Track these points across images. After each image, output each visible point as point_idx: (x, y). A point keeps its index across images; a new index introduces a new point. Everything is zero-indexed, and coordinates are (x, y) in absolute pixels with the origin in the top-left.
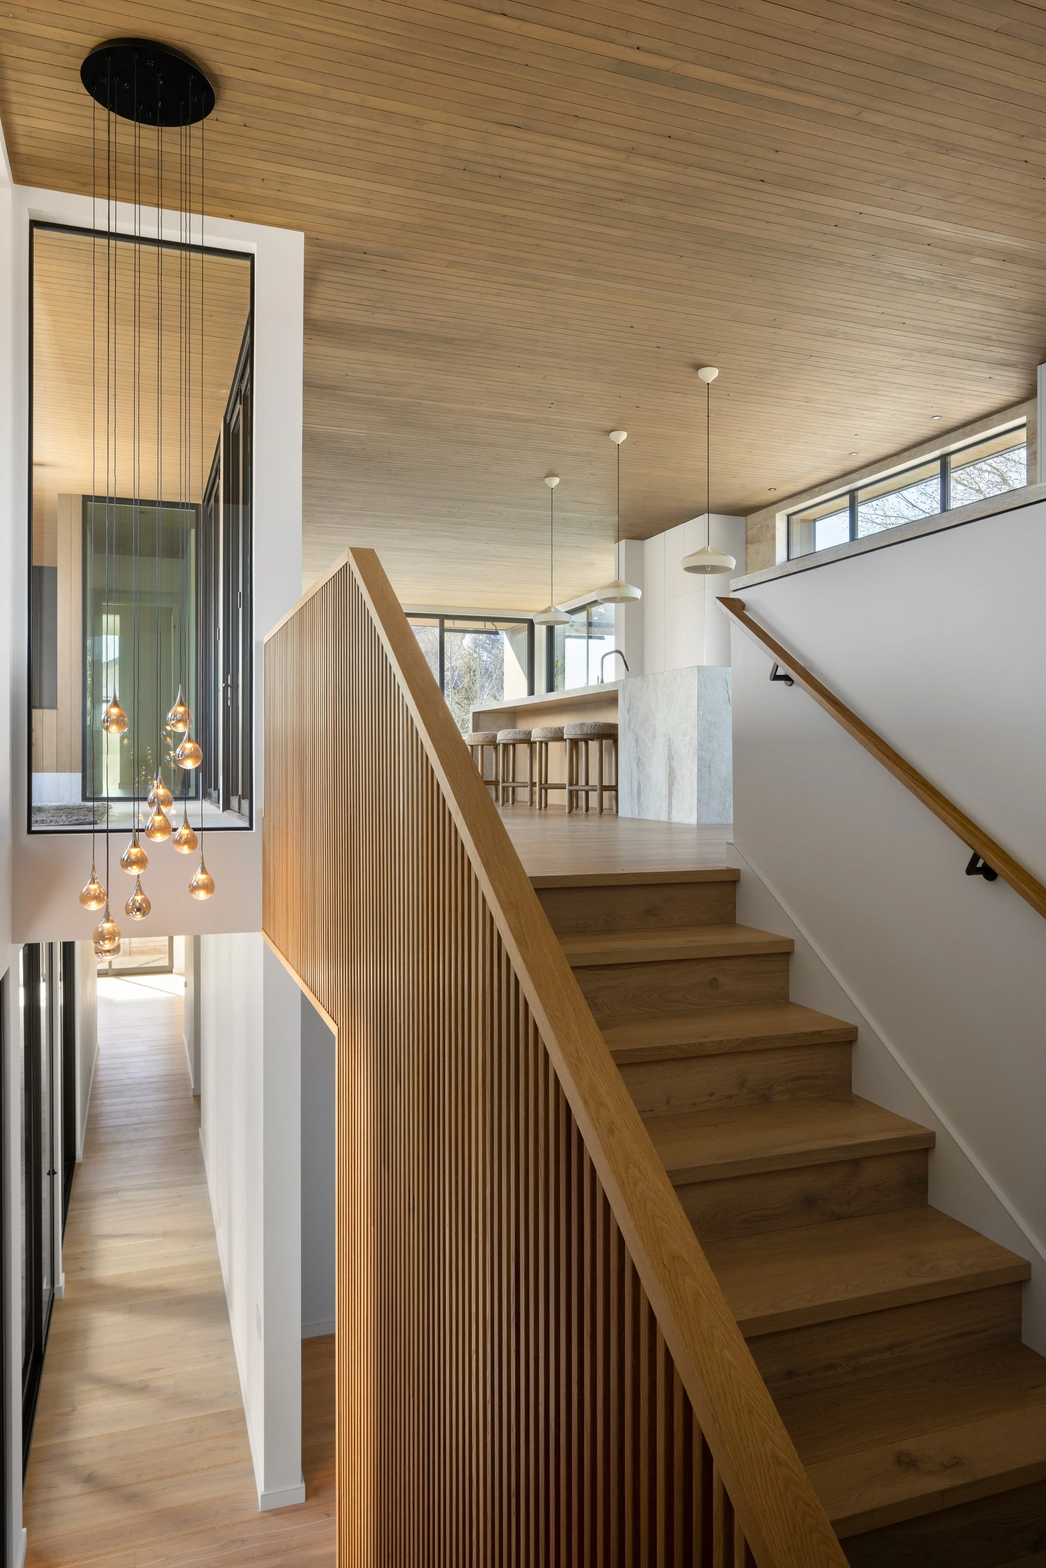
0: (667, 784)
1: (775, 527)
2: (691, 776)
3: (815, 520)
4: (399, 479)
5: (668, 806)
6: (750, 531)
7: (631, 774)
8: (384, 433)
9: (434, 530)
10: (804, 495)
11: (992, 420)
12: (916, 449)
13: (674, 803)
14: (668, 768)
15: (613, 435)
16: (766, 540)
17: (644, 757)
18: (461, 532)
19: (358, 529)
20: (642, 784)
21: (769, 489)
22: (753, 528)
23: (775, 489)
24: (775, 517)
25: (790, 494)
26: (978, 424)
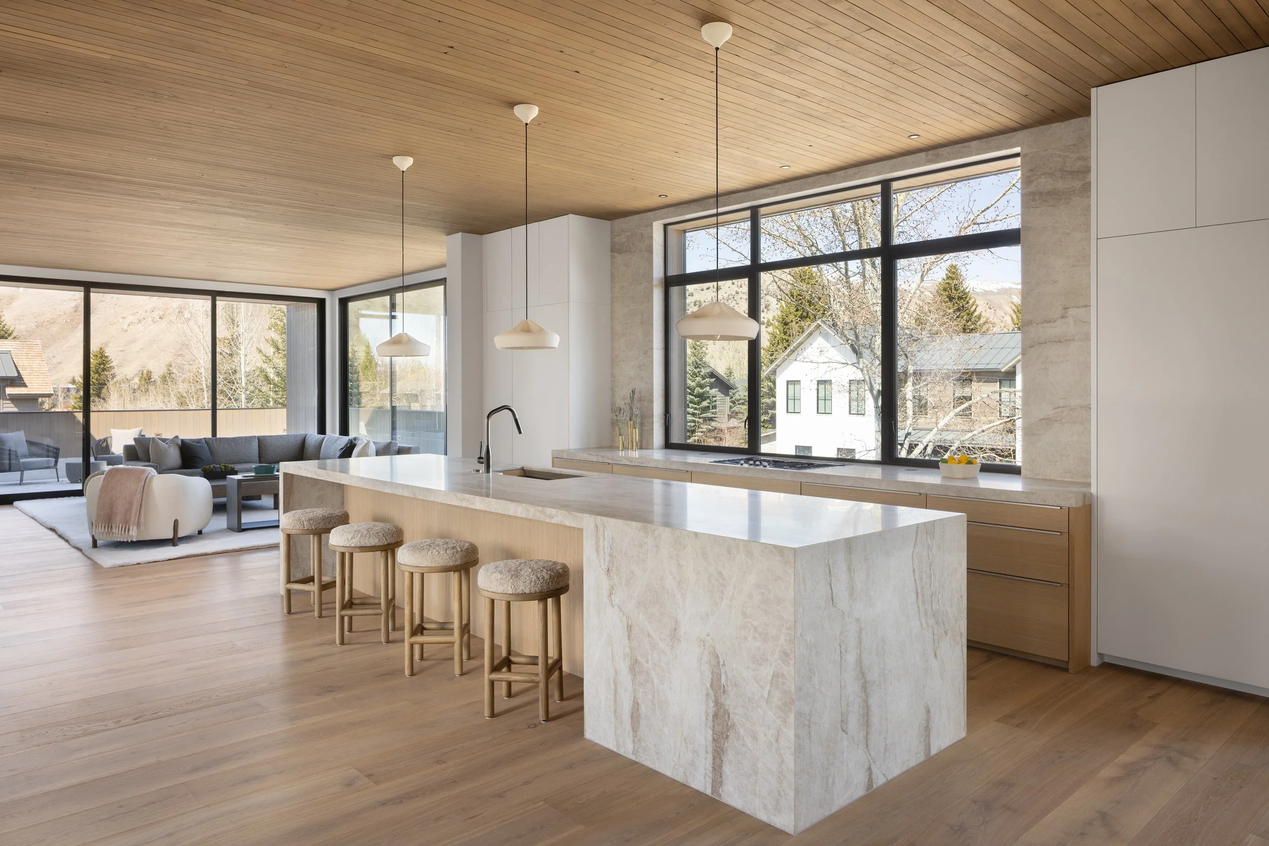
0: (710, 732)
1: (652, 237)
2: (777, 741)
3: (685, 231)
4: (169, 135)
5: (711, 769)
6: (617, 238)
7: (614, 681)
8: (146, 60)
9: (217, 206)
10: (692, 205)
11: (968, 147)
12: (856, 170)
13: (727, 769)
14: (712, 704)
15: (518, 110)
16: (640, 251)
17: (647, 662)
18: (255, 211)
19: (102, 196)
20: (642, 707)
21: (660, 196)
22: (621, 235)
23: (666, 196)
24: (651, 226)
25: (675, 202)
26: (947, 149)
